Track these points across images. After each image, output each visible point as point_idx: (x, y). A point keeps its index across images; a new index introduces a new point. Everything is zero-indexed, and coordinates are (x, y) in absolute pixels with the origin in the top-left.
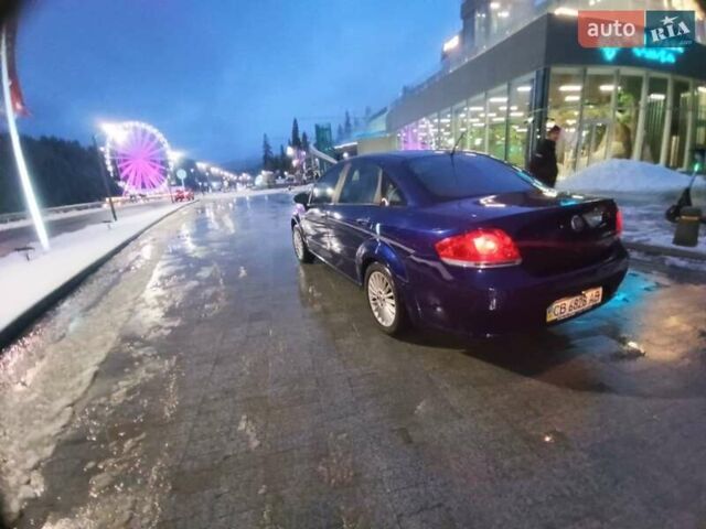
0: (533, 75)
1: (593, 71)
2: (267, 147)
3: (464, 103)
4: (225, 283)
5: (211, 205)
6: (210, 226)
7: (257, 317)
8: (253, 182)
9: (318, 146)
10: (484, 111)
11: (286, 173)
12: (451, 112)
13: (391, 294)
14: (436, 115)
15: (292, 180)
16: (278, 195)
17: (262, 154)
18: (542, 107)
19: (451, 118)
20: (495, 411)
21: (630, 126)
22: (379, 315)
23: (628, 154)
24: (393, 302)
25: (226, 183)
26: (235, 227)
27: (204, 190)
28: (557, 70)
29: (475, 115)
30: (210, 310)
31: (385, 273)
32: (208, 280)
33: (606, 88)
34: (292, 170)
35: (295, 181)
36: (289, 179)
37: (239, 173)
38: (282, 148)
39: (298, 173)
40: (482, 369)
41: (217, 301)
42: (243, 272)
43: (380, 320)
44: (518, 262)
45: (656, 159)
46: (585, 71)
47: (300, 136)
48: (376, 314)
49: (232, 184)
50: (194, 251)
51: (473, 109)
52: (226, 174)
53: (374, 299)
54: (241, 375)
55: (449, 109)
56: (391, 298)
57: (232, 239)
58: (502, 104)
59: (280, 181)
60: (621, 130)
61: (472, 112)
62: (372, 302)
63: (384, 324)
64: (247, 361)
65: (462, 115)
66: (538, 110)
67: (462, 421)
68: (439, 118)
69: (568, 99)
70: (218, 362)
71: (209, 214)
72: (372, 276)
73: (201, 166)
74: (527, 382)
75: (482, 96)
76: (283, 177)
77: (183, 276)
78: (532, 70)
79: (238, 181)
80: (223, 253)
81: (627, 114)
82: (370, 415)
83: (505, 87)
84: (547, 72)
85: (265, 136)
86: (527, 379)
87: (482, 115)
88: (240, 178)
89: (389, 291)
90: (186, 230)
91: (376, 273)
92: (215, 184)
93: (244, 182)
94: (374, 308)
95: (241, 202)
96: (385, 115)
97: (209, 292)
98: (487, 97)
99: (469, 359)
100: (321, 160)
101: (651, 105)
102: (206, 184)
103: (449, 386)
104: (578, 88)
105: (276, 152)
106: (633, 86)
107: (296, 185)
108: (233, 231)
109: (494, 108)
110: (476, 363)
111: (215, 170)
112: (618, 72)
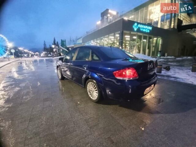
0: (120, 32)
1: (132, 33)
2: (45, 44)
3: (103, 37)
4: (32, 88)
5: (24, 62)
6: (24, 68)
7: (46, 100)
8: (40, 55)
9: (62, 45)
10: (108, 40)
11: (51, 53)
12: (100, 39)
13: (96, 89)
14: (96, 39)
15: (54, 55)
16: (49, 59)
17: (43, 47)
18: (122, 40)
19: (100, 41)
20: (135, 125)
21: (140, 46)
22: (91, 96)
23: (139, 52)
24: (97, 92)
25: (30, 55)
26: (35, 69)
27: (21, 57)
28: (125, 32)
29: (106, 41)
30: (26, 99)
31: (94, 82)
32: (24, 87)
33: (135, 37)
34: (54, 52)
35: (54, 56)
36: (52, 55)
37: (35, 52)
38: (50, 45)
39: (55, 53)
40: (126, 111)
41: (29, 95)
42: (39, 84)
43: (91, 98)
44: (137, 78)
45: (145, 54)
46: (130, 33)
47: (56, 42)
48: (90, 96)
49: (32, 56)
50: (18, 77)
51: (105, 39)
52: (30, 52)
53: (89, 91)
54: (42, 125)
55: (99, 38)
56: (96, 90)
57: (33, 73)
58: (112, 38)
59: (49, 55)
60: (138, 47)
61: (105, 40)
62: (88, 92)
63: (93, 99)
64: (44, 118)
65: (102, 40)
66: (121, 41)
67: (126, 130)
68: (97, 40)
69: (127, 39)
70: (30, 120)
71: (24, 65)
72: (89, 83)
73: (21, 49)
74: (140, 114)
75: (108, 36)
76: (50, 54)
77: (13, 86)
78: (119, 31)
79: (35, 55)
80: (31, 77)
81: (139, 43)
82: (96, 134)
83: (113, 34)
84: (123, 32)
85: (44, 41)
86: (139, 112)
87: (108, 41)
88: (36, 54)
89: (96, 88)
90: (14, 70)
91: (90, 83)
92: (26, 55)
93: (37, 55)
94: (89, 94)
95: (36, 61)
96: (81, 39)
97: (25, 91)
98: (109, 36)
99: (121, 108)
100: (63, 50)
101: (143, 42)
102: (22, 55)
103: (118, 118)
104: (129, 37)
105: (48, 47)
106: (140, 37)
107: (55, 57)
108: (34, 70)
109: (110, 39)
110: (124, 109)
111: (26, 51)
112: (137, 34)
